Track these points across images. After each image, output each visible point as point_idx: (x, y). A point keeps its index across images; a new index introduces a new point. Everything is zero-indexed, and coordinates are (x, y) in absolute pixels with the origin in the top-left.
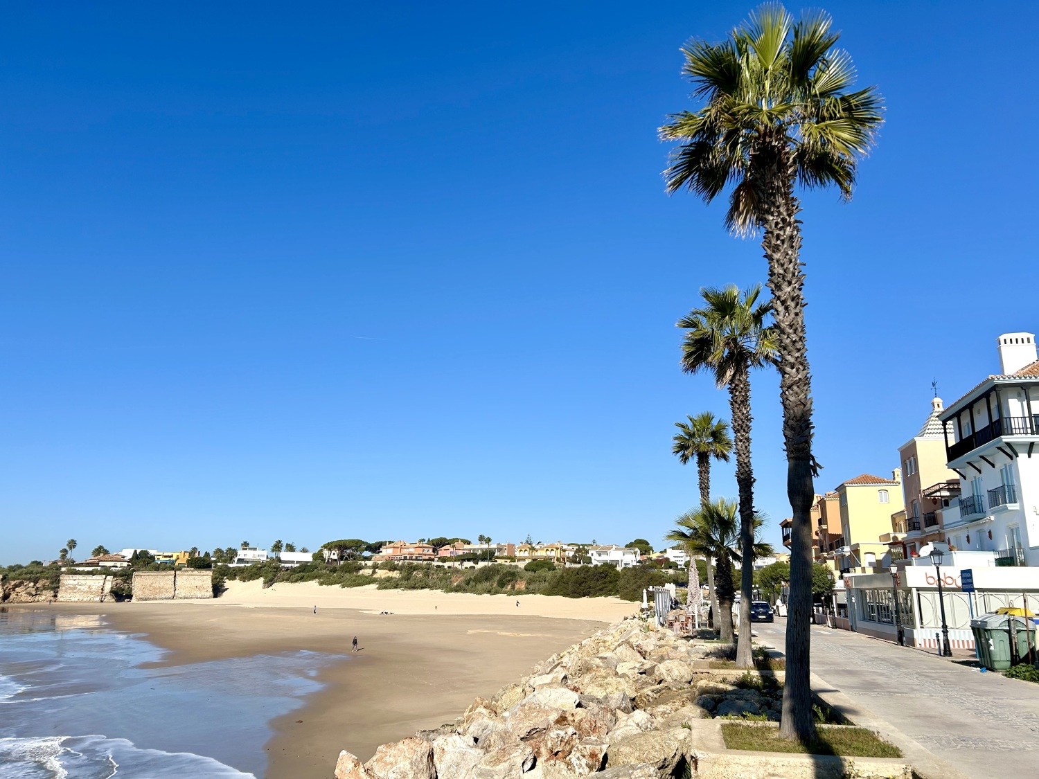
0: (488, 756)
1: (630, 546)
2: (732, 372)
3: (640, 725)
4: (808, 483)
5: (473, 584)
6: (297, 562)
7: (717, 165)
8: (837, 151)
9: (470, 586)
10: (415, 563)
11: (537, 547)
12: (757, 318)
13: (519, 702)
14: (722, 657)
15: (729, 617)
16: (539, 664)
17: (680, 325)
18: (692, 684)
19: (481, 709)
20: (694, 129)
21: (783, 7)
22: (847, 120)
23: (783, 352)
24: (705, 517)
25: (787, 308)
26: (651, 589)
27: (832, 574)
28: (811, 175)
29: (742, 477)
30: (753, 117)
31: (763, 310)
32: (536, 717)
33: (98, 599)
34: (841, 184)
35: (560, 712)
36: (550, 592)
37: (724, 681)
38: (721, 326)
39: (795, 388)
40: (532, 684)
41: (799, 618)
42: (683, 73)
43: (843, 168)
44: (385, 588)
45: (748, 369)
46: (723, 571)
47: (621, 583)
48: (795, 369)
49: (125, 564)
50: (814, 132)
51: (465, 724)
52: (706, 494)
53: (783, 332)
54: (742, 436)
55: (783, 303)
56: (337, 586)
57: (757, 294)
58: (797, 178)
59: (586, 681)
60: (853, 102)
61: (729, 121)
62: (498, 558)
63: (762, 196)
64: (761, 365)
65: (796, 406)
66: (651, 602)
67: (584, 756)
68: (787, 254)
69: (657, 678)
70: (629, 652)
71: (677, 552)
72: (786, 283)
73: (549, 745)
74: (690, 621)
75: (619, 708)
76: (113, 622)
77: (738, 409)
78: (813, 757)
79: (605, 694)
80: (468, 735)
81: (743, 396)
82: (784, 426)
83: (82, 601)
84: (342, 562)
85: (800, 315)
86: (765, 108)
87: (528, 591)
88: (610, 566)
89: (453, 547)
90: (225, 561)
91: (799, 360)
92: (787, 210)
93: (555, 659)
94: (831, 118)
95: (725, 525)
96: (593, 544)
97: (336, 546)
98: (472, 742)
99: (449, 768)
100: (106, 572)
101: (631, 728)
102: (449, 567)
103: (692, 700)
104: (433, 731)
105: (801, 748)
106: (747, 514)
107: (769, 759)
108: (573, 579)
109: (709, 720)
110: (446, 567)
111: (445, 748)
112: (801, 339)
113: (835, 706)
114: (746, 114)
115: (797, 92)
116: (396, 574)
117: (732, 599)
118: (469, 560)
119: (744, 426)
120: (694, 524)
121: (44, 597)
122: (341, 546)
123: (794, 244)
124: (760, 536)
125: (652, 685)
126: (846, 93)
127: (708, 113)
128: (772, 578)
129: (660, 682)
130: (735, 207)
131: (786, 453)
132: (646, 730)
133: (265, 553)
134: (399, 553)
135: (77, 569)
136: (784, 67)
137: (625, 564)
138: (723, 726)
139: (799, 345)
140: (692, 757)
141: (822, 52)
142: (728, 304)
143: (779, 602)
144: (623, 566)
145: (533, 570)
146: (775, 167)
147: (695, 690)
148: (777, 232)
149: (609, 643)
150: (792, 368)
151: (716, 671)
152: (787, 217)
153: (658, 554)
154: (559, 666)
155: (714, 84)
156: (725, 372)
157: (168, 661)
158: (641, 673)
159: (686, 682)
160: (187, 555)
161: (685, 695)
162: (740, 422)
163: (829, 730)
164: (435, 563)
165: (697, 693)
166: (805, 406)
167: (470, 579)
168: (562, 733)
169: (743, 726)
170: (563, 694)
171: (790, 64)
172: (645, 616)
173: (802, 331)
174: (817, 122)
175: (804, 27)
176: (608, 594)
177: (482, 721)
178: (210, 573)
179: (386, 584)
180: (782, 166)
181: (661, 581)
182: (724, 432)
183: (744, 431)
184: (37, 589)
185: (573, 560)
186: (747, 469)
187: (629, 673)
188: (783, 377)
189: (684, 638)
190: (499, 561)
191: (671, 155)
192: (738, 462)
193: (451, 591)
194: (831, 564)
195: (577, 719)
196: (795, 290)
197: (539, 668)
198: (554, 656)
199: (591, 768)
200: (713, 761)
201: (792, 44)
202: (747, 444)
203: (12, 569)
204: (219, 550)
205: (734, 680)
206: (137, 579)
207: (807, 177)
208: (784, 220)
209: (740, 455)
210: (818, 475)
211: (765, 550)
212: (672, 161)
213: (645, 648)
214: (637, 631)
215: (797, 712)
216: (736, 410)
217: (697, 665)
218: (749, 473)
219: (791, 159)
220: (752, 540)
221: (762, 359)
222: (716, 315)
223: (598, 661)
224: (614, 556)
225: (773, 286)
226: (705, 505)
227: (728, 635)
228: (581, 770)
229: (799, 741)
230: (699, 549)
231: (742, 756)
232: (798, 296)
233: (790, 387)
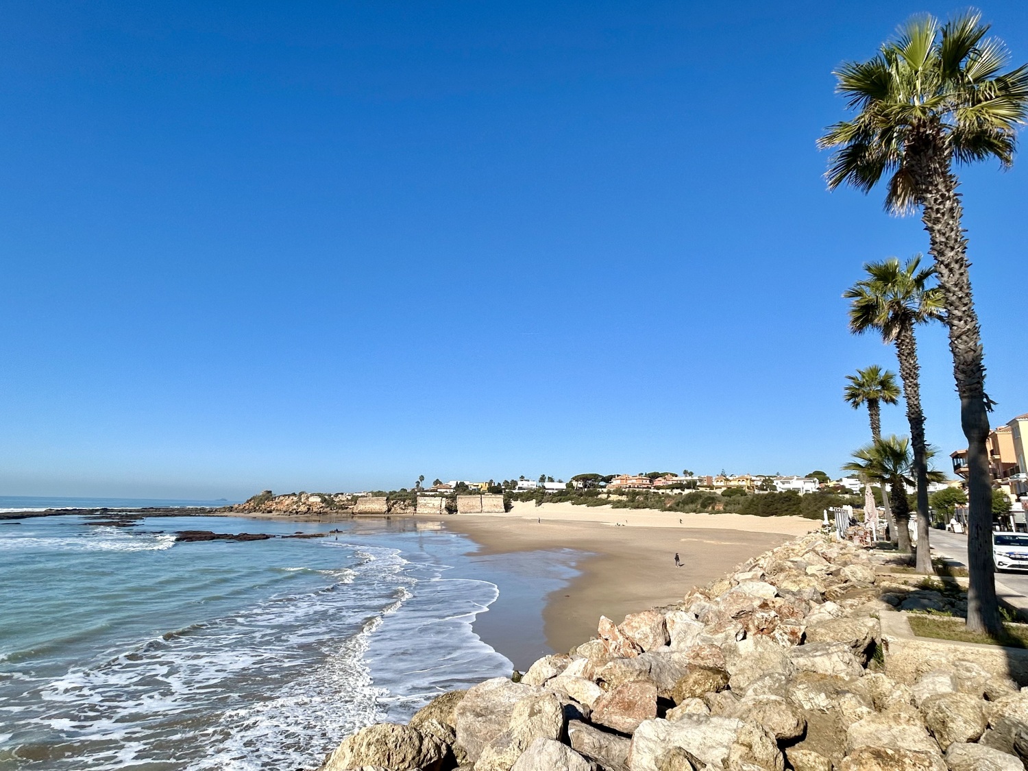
0: (708, 628)
1: (809, 476)
2: (898, 330)
3: (832, 613)
4: (983, 417)
5: (681, 505)
6: (556, 489)
7: (873, 160)
8: (995, 126)
9: (680, 507)
10: (637, 490)
11: (731, 478)
12: (919, 282)
13: (728, 591)
14: (902, 564)
15: (906, 532)
16: (740, 565)
17: (845, 296)
18: (875, 584)
19: (697, 595)
20: (849, 135)
21: (929, 15)
22: (1003, 98)
23: (949, 308)
24: (878, 451)
25: (951, 270)
26: (831, 509)
27: (1008, 497)
28: (969, 153)
29: (913, 416)
30: (906, 114)
31: (925, 275)
32: (742, 602)
33: (438, 512)
34: (1000, 156)
35: (762, 600)
36: (744, 512)
37: (905, 583)
38: (885, 293)
39: (964, 337)
40: (736, 579)
41: (980, 532)
42: (836, 92)
43: (1003, 142)
44: (617, 507)
45: (913, 326)
46: (898, 494)
47: (802, 505)
48: (962, 322)
49: (452, 491)
50: (969, 114)
51: (686, 605)
52: (877, 432)
53: (948, 290)
54: (911, 382)
55: (947, 266)
56: (584, 506)
57: (918, 262)
58: (954, 158)
59: (781, 578)
60: (1009, 80)
61: (882, 122)
62: (699, 486)
63: (919, 178)
64: (925, 321)
65: (966, 353)
66: (831, 521)
67: (786, 633)
68: (948, 224)
69: (843, 578)
70: (816, 558)
71: (852, 481)
72: (949, 249)
73: (756, 624)
74: (868, 535)
75: (812, 599)
76: (449, 527)
77: (905, 360)
78: (1004, 649)
79: (798, 588)
80: (690, 612)
81: (910, 349)
82: (955, 370)
83: (430, 513)
84: (586, 489)
85: (965, 275)
86: (917, 103)
87: (725, 512)
88: (793, 493)
89: (665, 479)
90: (510, 489)
91: (966, 313)
92: (946, 186)
93: (752, 562)
94: (986, 99)
95: (899, 457)
96: (777, 476)
97: (581, 479)
98: (694, 617)
99: (679, 634)
100: (442, 495)
101: (824, 614)
102: (663, 493)
103: (877, 596)
104: (664, 608)
105: (989, 640)
106: (920, 447)
107: (958, 647)
108: (762, 502)
109: (895, 613)
110: (660, 493)
111: (675, 619)
112: (967, 295)
113: (1022, 609)
114: (898, 113)
115: (950, 83)
116: (624, 498)
117: (908, 518)
118: (677, 488)
119: (912, 374)
120: (868, 456)
121: (409, 511)
122: (584, 478)
123: (955, 215)
124: (932, 465)
125: (838, 583)
126: (1001, 74)
127: (863, 119)
128: (945, 501)
129: (846, 582)
130: (893, 192)
131: (958, 393)
132: (837, 618)
133: (535, 483)
134: (625, 483)
135: (426, 493)
136: (934, 65)
137: (806, 491)
138: (910, 619)
139: (966, 300)
140: (882, 640)
141: (973, 44)
142: (889, 273)
143: (953, 521)
144: (804, 492)
145: (728, 496)
146: (930, 152)
147: (878, 588)
148: (935, 207)
149: (797, 551)
150: (960, 320)
151: (897, 575)
152: (946, 193)
153: (835, 483)
154: (757, 567)
155: (865, 95)
156: (892, 330)
157: (483, 552)
158: (828, 574)
159: (870, 583)
160: (487, 484)
161: (870, 592)
162: (908, 371)
163: (1018, 628)
164: (652, 491)
165: (881, 591)
166: (975, 351)
167: (679, 502)
168: (766, 615)
169: (929, 620)
170: (763, 586)
171: (940, 61)
172: (827, 531)
173: (968, 288)
174: (973, 105)
175: (952, 27)
176: (792, 514)
177: (699, 603)
178: (502, 496)
179: (617, 505)
180: (938, 150)
181: (840, 504)
182: (892, 381)
183: (912, 378)
184: (405, 506)
185: (761, 488)
186: (917, 410)
187: (818, 573)
188: (951, 329)
189: (865, 548)
190: (701, 489)
191: (830, 160)
192: (908, 404)
193: (666, 511)
194: (1006, 489)
195: (777, 605)
196: (959, 254)
197: (740, 568)
198: (751, 560)
199: (792, 642)
200: (903, 645)
201: (941, 45)
202: (916, 389)
203: (391, 493)
204: (506, 482)
205: (916, 583)
206: (460, 500)
207: (963, 155)
208: (943, 196)
209: (910, 399)
210: (992, 410)
211: (939, 477)
212: (831, 164)
213: (829, 555)
214: (821, 542)
215: (983, 610)
216: (904, 362)
217: (878, 569)
218: (919, 413)
219: (947, 143)
220: (925, 468)
221: (925, 316)
222: (880, 284)
223: (789, 564)
224: (795, 484)
225: (936, 253)
226: (878, 441)
227: (906, 547)
228: (784, 644)
229: (987, 635)
230: (873, 477)
231: (931, 643)
232: (962, 259)
233: (959, 337)
